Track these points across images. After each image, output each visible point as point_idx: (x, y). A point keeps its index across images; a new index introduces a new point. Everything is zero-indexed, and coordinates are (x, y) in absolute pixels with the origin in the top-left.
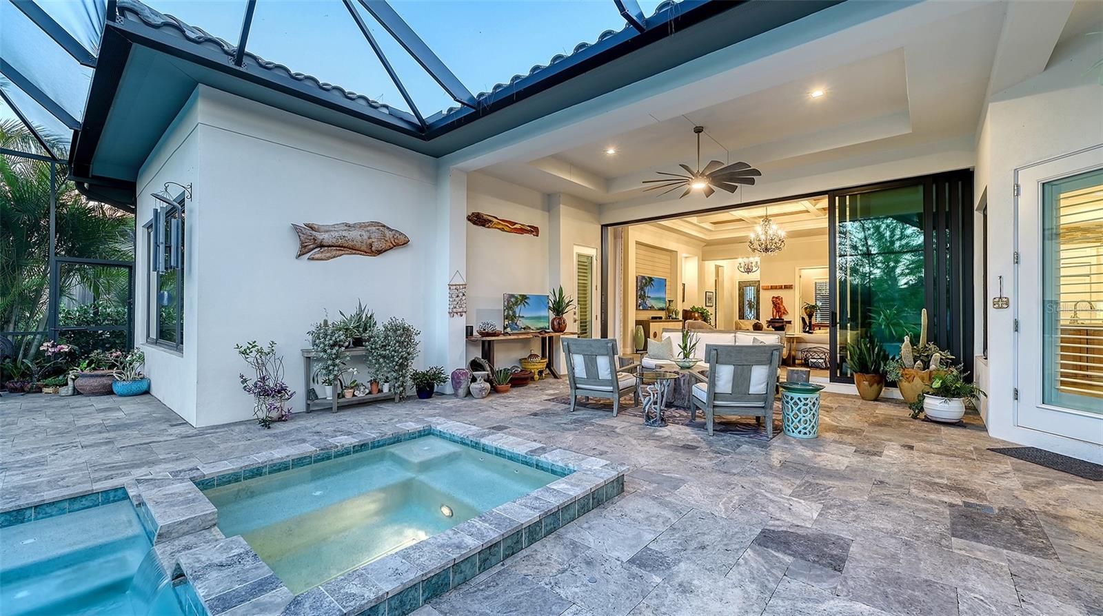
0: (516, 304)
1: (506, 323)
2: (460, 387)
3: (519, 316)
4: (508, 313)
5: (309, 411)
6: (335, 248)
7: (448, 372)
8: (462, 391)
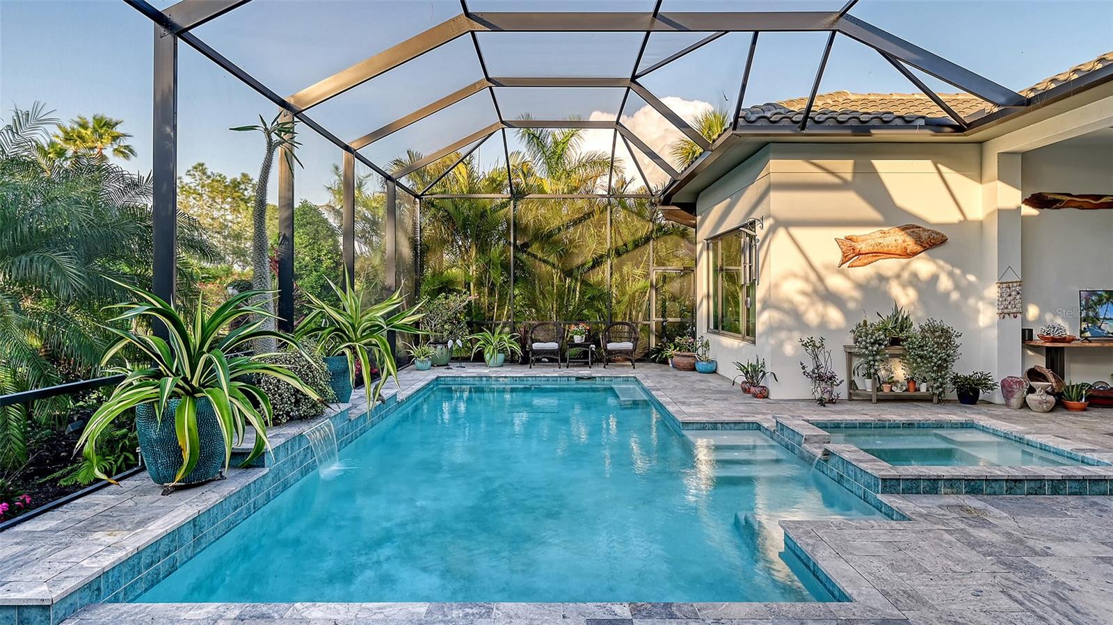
0: (1100, 302)
1: (1086, 326)
2: (1012, 396)
3: (1105, 318)
4: (1087, 314)
5: (850, 399)
6: (871, 255)
7: (997, 378)
8: (1015, 401)
